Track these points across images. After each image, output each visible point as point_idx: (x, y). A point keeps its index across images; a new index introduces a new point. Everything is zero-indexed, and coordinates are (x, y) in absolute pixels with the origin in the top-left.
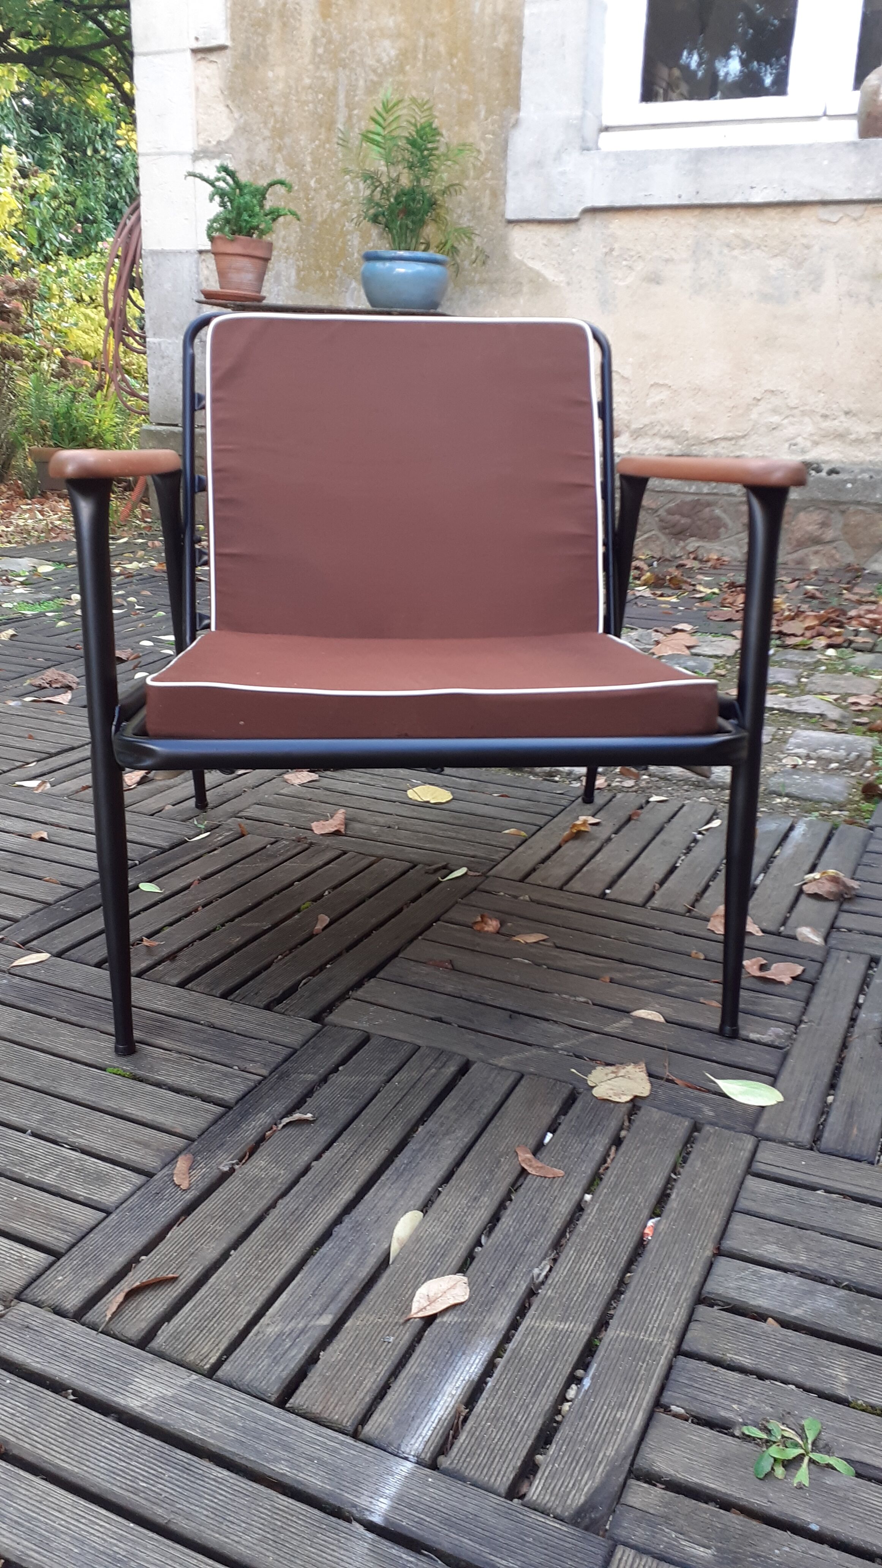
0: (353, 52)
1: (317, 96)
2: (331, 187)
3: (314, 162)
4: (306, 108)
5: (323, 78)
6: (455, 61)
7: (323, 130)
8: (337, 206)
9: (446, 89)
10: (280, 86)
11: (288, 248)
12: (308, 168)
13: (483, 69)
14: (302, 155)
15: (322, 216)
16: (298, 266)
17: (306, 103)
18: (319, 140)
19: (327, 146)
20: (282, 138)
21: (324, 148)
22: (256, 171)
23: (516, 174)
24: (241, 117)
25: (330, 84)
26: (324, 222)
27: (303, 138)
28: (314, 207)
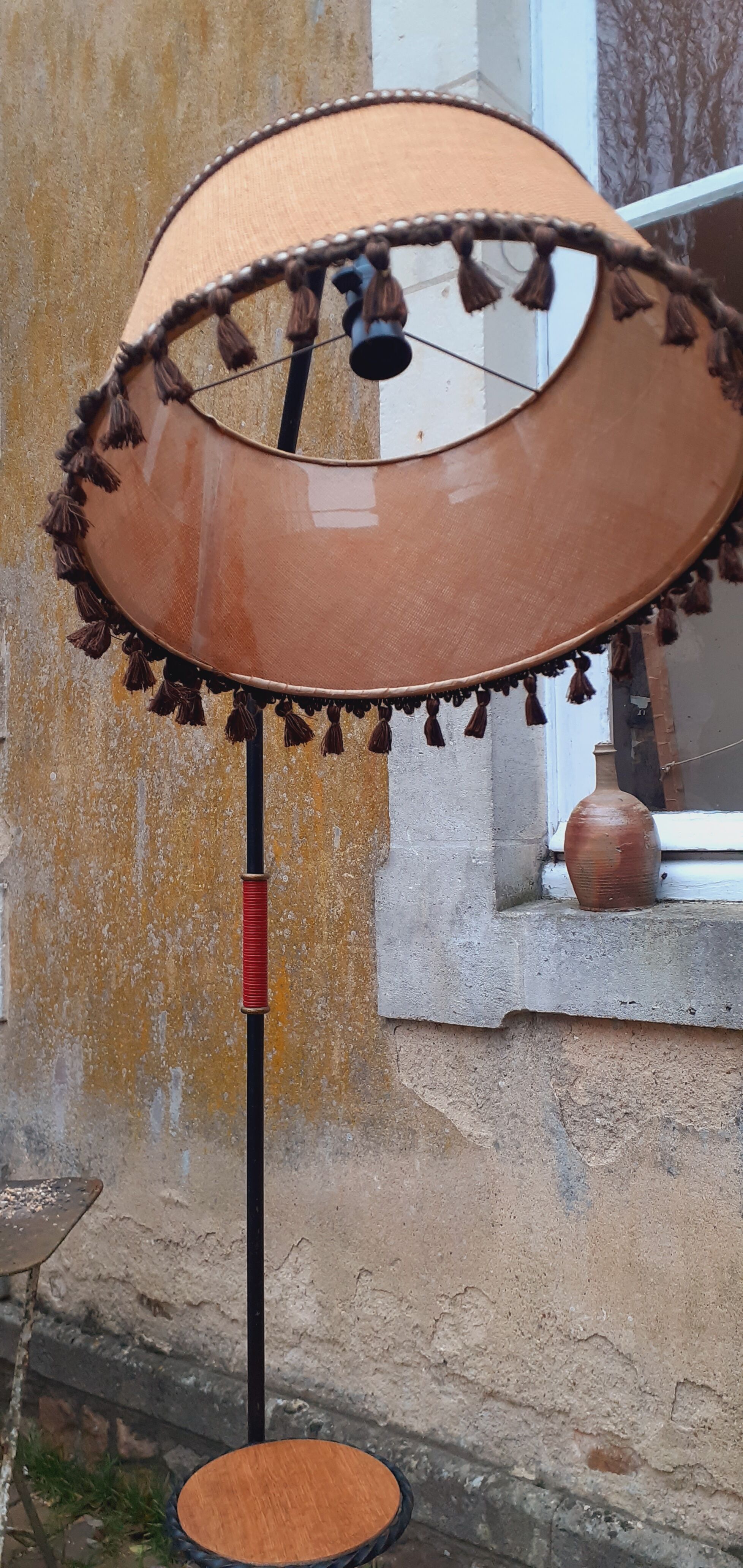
0: (155, 745)
1: (110, 807)
2: (129, 939)
3: (106, 900)
4: (97, 824)
5: (117, 781)
6: (294, 759)
7: (118, 855)
8: (137, 968)
9: (284, 802)
10: (65, 791)
11: (74, 1026)
12: (99, 908)
13: (333, 773)
14: (92, 890)
15: (117, 983)
16: (86, 1055)
17: (96, 816)
18: (113, 869)
19: (124, 878)
20: (66, 865)
21: (120, 882)
22: (36, 909)
23: (390, 942)
24: (18, 833)
25: (126, 790)
26: (120, 991)
27: (94, 865)
28: (108, 967)
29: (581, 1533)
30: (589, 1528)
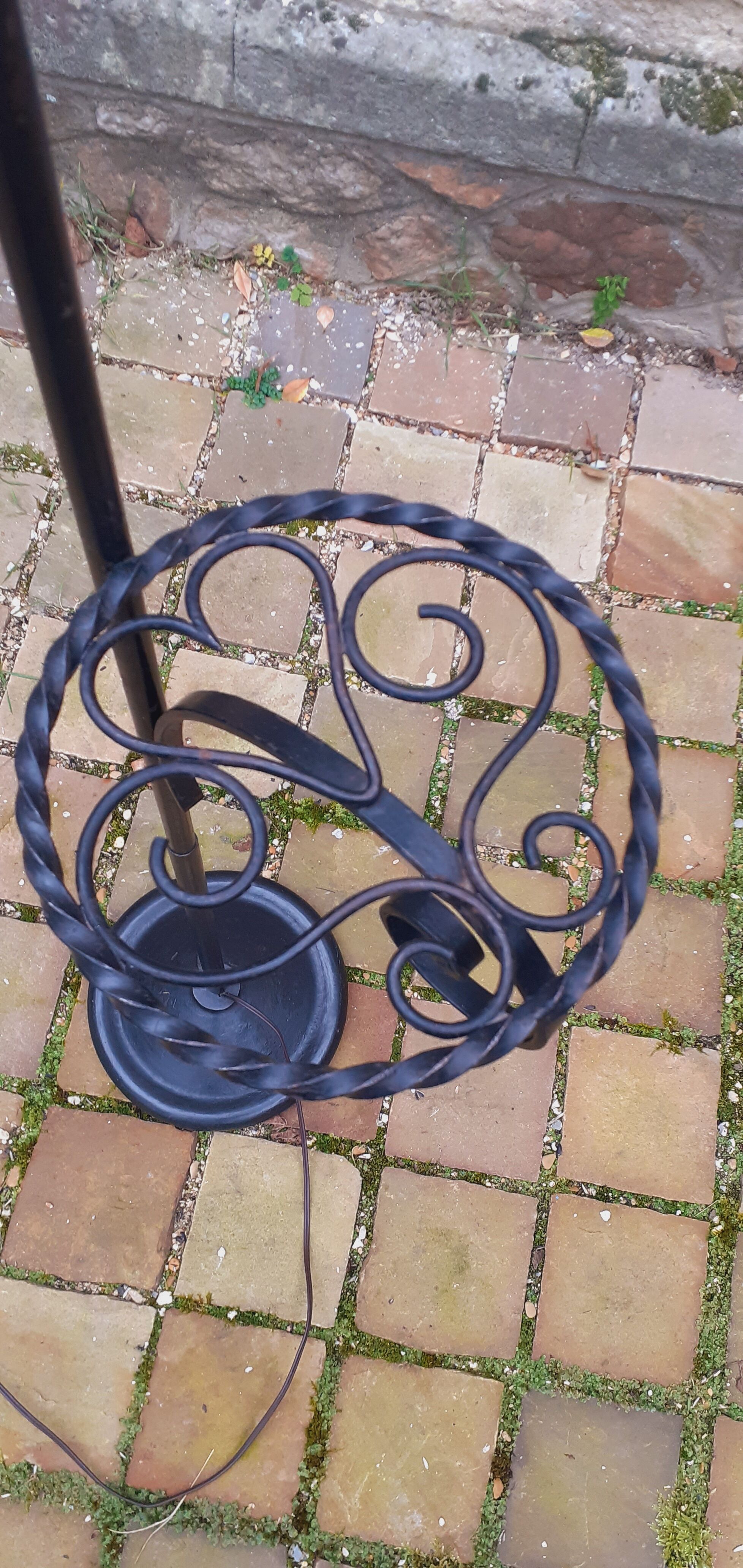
29: (287, 48)
30: (300, 39)
